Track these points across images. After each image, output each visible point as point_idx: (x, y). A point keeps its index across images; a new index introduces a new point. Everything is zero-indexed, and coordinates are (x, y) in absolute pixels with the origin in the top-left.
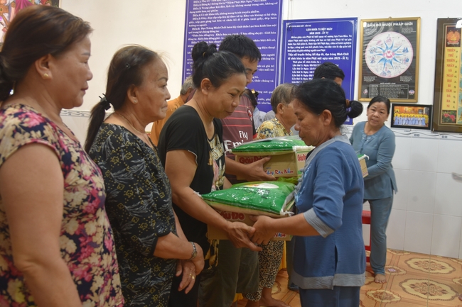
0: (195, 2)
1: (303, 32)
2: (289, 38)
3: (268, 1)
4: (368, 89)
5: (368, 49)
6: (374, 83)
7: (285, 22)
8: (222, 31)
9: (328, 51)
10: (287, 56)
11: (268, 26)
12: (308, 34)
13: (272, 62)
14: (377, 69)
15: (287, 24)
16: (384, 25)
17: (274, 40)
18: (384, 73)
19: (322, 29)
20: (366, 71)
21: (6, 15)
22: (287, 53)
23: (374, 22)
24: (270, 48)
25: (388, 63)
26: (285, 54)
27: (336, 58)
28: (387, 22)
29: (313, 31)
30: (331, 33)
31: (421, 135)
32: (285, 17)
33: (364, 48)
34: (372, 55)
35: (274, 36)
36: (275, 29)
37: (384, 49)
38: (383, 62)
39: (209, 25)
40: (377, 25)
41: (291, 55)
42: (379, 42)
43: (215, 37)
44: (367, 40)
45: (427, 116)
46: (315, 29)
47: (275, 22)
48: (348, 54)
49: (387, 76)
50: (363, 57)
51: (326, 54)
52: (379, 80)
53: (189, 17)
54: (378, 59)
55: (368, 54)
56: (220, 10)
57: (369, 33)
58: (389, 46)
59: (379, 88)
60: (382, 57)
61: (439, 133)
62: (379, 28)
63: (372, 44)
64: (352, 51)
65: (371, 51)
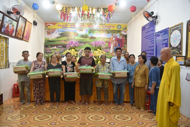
0: (143, 32)
1: (159, 35)
6: (172, 49)
7: (156, 33)
8: (146, 39)
9: (163, 40)
11: (153, 35)
13: (154, 46)
14: (173, 44)
16: (174, 28)
21: (113, 43)
23: (172, 28)
26: (156, 44)
27: (165, 42)
30: (164, 34)
31: (183, 68)
37: (174, 37)
39: (145, 37)
42: (173, 34)
45: (184, 60)
46: (161, 34)
48: (167, 41)
49: (175, 47)
51: (163, 42)
53: (142, 36)
54: (173, 41)
55: (171, 40)
56: (146, 33)
57: (171, 32)
58: (175, 35)
61: (188, 67)
63: (172, 36)
64: (168, 39)
65: (171, 38)
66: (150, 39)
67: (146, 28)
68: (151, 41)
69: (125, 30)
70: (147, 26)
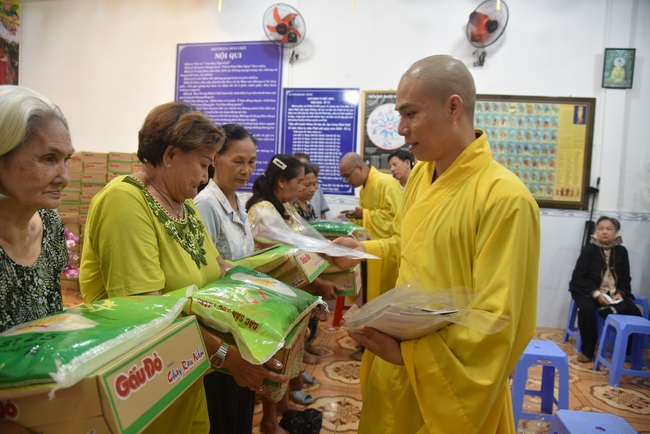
0: (186, 64)
1: (303, 101)
2: (289, 107)
3: (267, 67)
4: (369, 160)
5: (369, 121)
6: (375, 154)
7: (285, 90)
8: (217, 97)
9: (330, 121)
10: (288, 126)
11: (267, 93)
12: (309, 103)
13: (273, 132)
14: (379, 141)
15: (288, 92)
16: (385, 97)
17: (273, 108)
18: (385, 145)
19: (325, 99)
20: (368, 143)
22: (288, 122)
23: (375, 94)
24: (269, 116)
25: (389, 135)
26: (286, 123)
27: (338, 129)
28: (387, 94)
29: (314, 100)
30: (333, 103)
32: (285, 85)
33: (366, 119)
34: (374, 126)
35: (274, 105)
36: (275, 97)
37: (386, 120)
38: (384, 134)
39: (203, 90)
40: (379, 97)
41: (291, 124)
42: (381, 113)
43: (209, 103)
44: (369, 110)
46: (316, 99)
47: (275, 89)
48: (349, 125)
49: (388, 148)
50: (365, 128)
51: (328, 125)
52: (380, 151)
53: (179, 81)
54: (379, 131)
55: (369, 125)
56: (215, 75)
57: (371, 105)
58: (390, 118)
59: (380, 160)
60: (383, 129)
62: (380, 100)
63: (373, 116)
64: (353, 122)
65: (373, 123)
66: (246, 105)
67: (218, 56)
68: (249, 113)
69: (10, 18)
70: (229, 52)
